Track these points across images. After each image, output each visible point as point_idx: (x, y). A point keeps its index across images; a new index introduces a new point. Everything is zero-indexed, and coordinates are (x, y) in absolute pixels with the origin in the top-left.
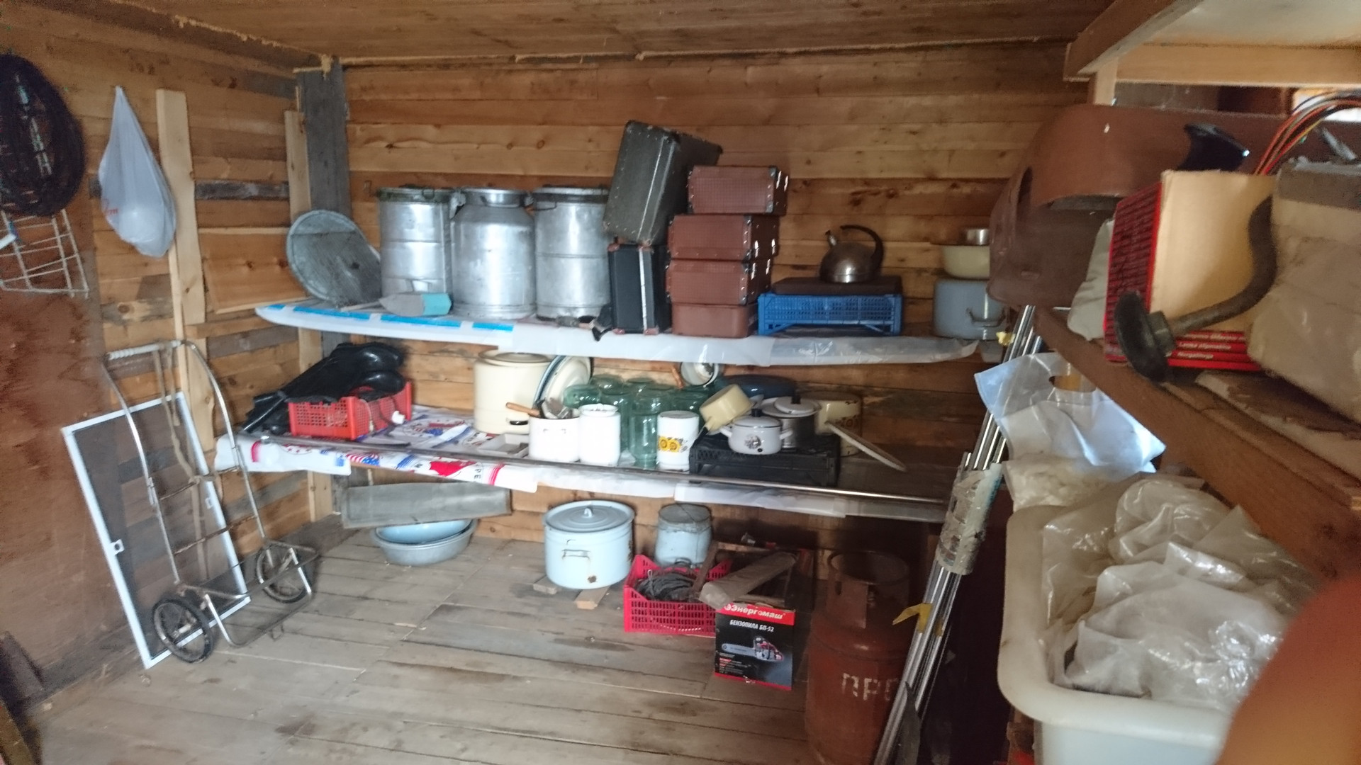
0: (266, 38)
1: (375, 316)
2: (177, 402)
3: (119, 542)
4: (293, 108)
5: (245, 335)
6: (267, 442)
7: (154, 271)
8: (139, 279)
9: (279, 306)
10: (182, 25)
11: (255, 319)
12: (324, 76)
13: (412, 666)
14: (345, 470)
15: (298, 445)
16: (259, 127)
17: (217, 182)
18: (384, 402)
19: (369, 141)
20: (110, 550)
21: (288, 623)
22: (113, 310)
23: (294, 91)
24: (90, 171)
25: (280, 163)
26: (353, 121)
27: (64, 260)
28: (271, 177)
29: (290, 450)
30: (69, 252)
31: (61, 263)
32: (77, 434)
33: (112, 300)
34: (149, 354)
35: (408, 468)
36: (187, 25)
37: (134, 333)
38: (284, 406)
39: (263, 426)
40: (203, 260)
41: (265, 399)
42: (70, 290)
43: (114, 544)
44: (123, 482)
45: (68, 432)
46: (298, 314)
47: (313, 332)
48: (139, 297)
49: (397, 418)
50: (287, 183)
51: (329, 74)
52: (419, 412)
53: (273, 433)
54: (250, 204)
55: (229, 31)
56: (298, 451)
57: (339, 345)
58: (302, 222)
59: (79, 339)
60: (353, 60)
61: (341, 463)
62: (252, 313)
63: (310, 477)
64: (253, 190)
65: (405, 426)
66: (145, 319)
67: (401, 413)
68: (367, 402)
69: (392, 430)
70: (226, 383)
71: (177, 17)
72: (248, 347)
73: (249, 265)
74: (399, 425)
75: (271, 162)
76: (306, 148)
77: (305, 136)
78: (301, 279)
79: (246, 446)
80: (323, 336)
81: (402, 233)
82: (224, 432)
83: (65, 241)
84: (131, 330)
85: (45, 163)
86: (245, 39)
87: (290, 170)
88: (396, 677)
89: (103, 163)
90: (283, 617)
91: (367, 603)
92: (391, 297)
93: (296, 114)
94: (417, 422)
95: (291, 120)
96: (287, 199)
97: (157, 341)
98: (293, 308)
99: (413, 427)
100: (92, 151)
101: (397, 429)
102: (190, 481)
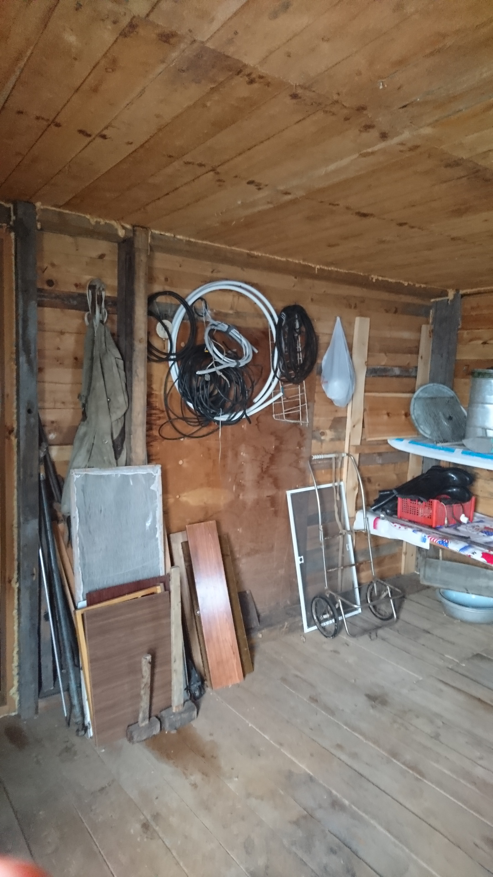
0: (418, 283)
1: (458, 451)
2: (340, 486)
3: (302, 557)
4: (427, 323)
5: (380, 454)
6: (383, 519)
7: (340, 415)
8: (332, 418)
9: (401, 440)
10: (374, 280)
11: (387, 446)
12: (449, 302)
13: (453, 687)
14: (426, 546)
15: (400, 524)
16: (406, 335)
17: (379, 367)
18: (457, 507)
19: (471, 340)
20: (298, 561)
21: (380, 632)
22: (317, 434)
23: (429, 313)
24: (319, 361)
25: (415, 356)
26: (463, 328)
27: (300, 406)
28: (408, 364)
29: (395, 526)
30: (303, 402)
31: (299, 407)
32: (292, 495)
33: (318, 429)
34: (331, 459)
35: (467, 552)
36: (377, 280)
37: (326, 447)
38: (395, 499)
39: (382, 509)
40: (365, 410)
41: (386, 493)
42: (301, 422)
43: (300, 558)
44: (309, 525)
45: (289, 493)
46: (411, 445)
47: (418, 457)
48: (331, 428)
49: (464, 519)
50: (416, 367)
51: (452, 301)
52: (478, 517)
53: (387, 514)
54: (394, 379)
55: (398, 281)
56: (400, 528)
57: (434, 467)
58: (421, 391)
59: (300, 448)
60: (468, 291)
61: (424, 540)
62: (386, 442)
63: (404, 545)
64: (397, 371)
65: (468, 525)
66: (332, 440)
67: (466, 516)
68: (445, 505)
69: (459, 526)
70: (366, 480)
71: (372, 276)
72: (380, 461)
73: (388, 414)
74: (464, 524)
75: (409, 355)
76: (431, 345)
77: (431, 339)
78: (416, 425)
79: (372, 518)
80: (424, 460)
81: (484, 398)
82: (361, 508)
83: (303, 396)
84: (324, 445)
85: (300, 357)
86: (406, 284)
87: (419, 359)
88: (441, 690)
89: (325, 357)
90: (378, 628)
91: (428, 635)
92: (470, 439)
93: (429, 326)
94: (476, 524)
95: (425, 329)
96: (416, 377)
97: (335, 452)
98: (409, 441)
99: (473, 527)
100: (321, 351)
101: (462, 526)
102: (340, 532)
